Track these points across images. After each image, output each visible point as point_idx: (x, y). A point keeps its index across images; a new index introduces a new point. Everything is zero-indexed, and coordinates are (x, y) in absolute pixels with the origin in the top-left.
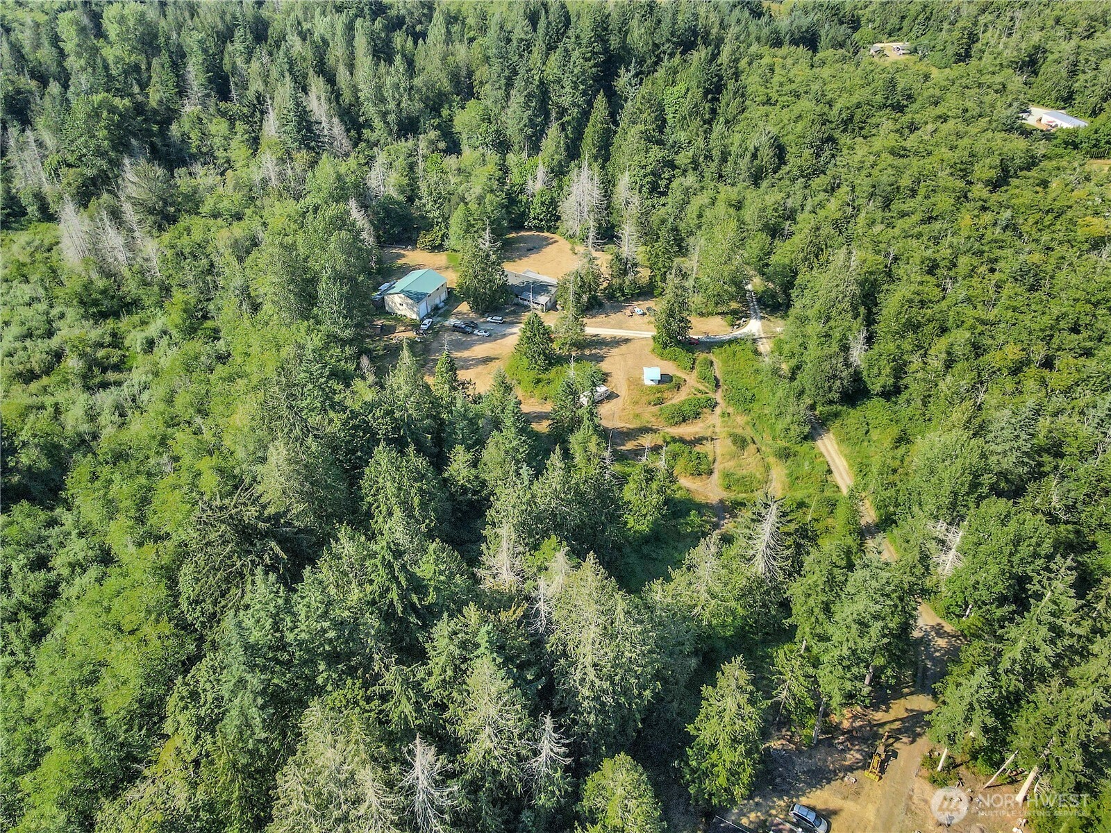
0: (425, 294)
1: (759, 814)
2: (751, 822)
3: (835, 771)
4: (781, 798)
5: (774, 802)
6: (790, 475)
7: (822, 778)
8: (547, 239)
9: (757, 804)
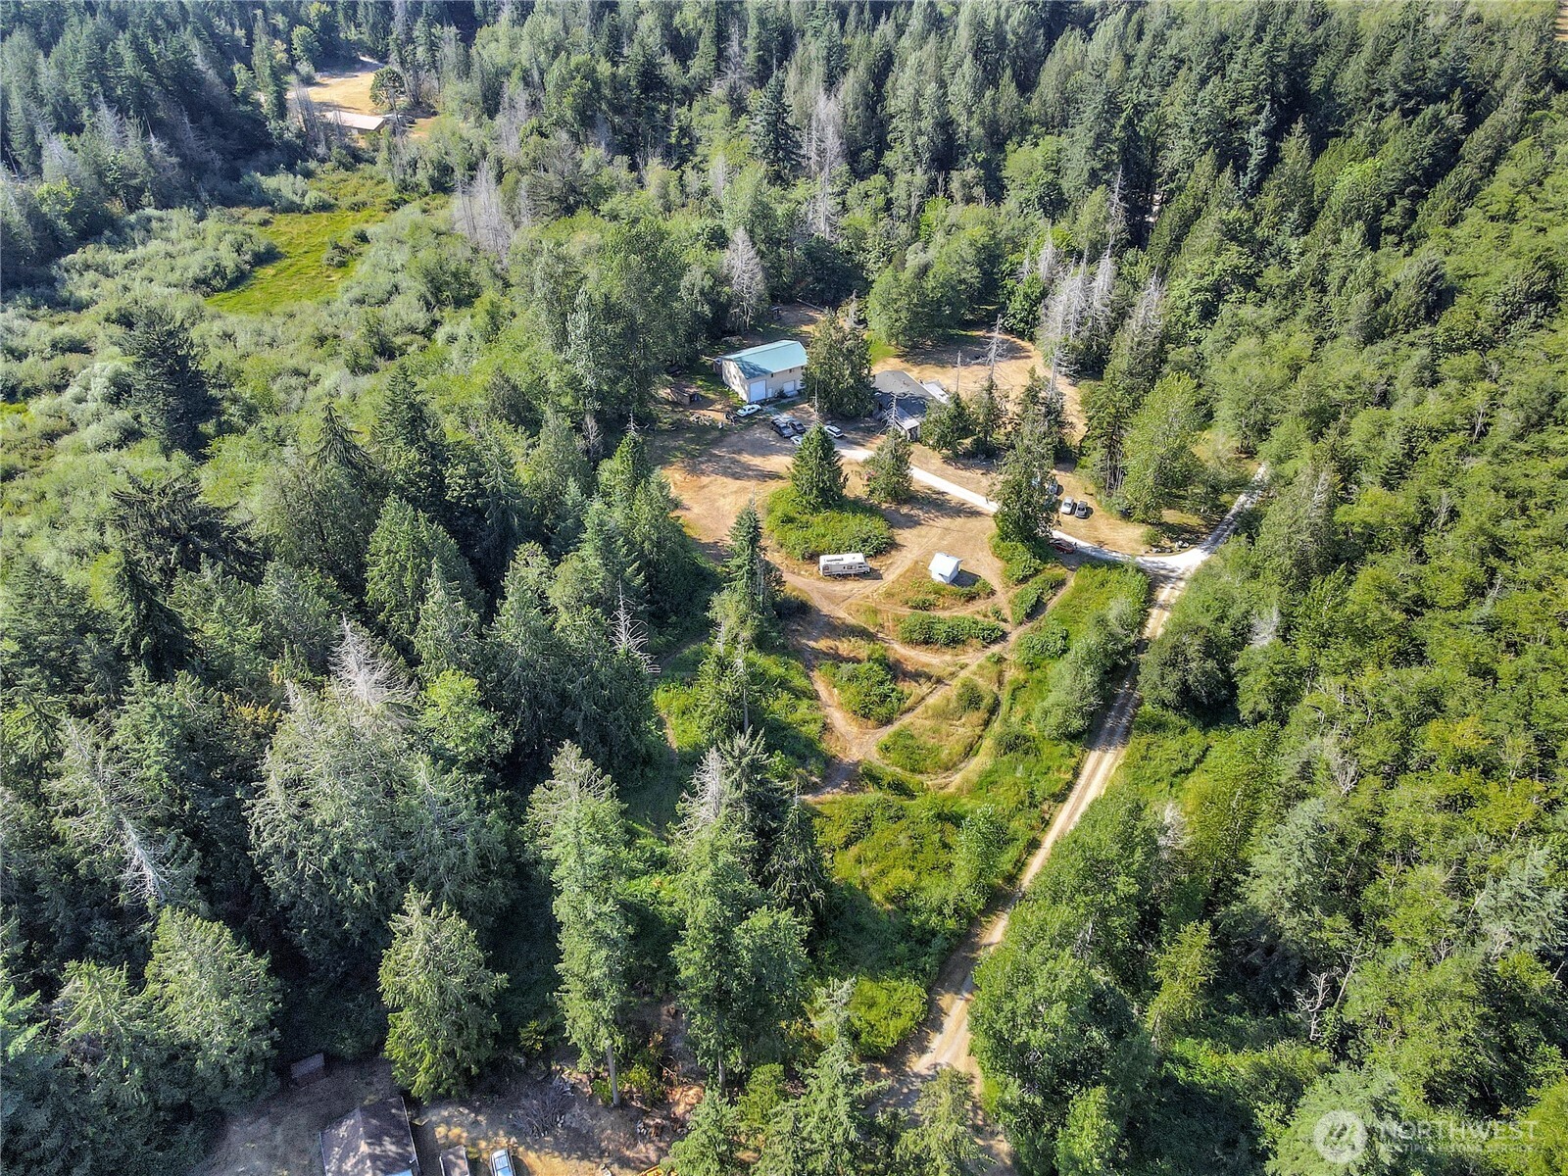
0: (765, 372)
1: (465, 1135)
2: (447, 1137)
3: (603, 1152)
4: (508, 1134)
5: (497, 1135)
6: (990, 773)
7: (579, 1149)
8: (1022, 349)
9: (476, 1123)
